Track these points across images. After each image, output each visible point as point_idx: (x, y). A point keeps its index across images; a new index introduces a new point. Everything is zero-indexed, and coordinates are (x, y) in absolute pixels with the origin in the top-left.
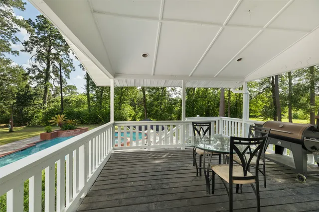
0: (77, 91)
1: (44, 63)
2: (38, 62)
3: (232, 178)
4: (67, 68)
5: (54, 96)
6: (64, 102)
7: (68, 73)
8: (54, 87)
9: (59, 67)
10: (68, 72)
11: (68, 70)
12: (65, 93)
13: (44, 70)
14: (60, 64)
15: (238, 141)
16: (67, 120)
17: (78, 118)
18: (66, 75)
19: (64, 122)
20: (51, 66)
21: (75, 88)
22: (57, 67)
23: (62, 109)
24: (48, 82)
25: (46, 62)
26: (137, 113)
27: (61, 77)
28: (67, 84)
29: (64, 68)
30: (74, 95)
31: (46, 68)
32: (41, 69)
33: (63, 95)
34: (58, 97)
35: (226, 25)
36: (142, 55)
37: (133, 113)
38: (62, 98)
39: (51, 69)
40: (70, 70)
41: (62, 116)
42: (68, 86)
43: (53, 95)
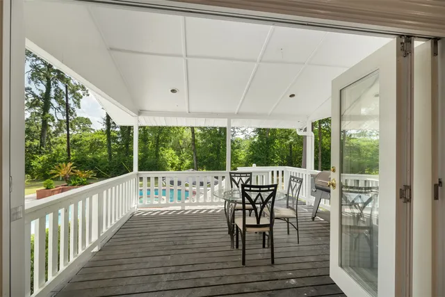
0: (92, 127)
1: (41, 84)
2: (32, 83)
3: (245, 226)
4: (78, 92)
5: (56, 133)
6: (72, 144)
7: (78, 100)
8: (56, 121)
9: (64, 90)
10: (78, 98)
11: (78, 95)
12: (74, 130)
13: (41, 95)
14: (66, 87)
15: (248, 189)
16: (76, 171)
17: (92, 168)
18: (75, 103)
19: (72, 173)
20: (53, 89)
21: (88, 121)
22: (61, 90)
23: (69, 155)
24: (48, 112)
25: (45, 83)
26: (182, 161)
27: (67, 106)
28: (76, 115)
29: (73, 92)
30: (86, 133)
31: (44, 92)
32: (38, 93)
33: (70, 133)
34: (62, 136)
35: (260, 61)
36: (170, 90)
37: (177, 161)
38: (68, 138)
39: (53, 93)
40: (81, 94)
41: (69, 165)
42: (78, 119)
43: (54, 133)
